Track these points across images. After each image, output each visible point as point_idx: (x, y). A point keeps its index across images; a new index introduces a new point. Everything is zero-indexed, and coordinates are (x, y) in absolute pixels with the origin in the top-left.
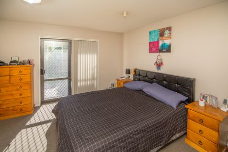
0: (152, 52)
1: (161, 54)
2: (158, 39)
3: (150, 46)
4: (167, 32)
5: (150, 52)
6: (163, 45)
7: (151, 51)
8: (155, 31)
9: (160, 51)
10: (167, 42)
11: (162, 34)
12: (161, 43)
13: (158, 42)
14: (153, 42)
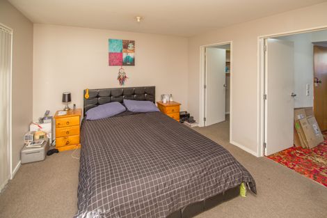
0: (113, 65)
1: (123, 67)
2: (121, 51)
3: (110, 58)
4: (131, 45)
5: (110, 65)
6: (127, 58)
7: (111, 63)
8: (117, 40)
9: (124, 64)
10: (131, 55)
11: (126, 46)
12: (124, 56)
13: (121, 54)
14: (115, 53)
